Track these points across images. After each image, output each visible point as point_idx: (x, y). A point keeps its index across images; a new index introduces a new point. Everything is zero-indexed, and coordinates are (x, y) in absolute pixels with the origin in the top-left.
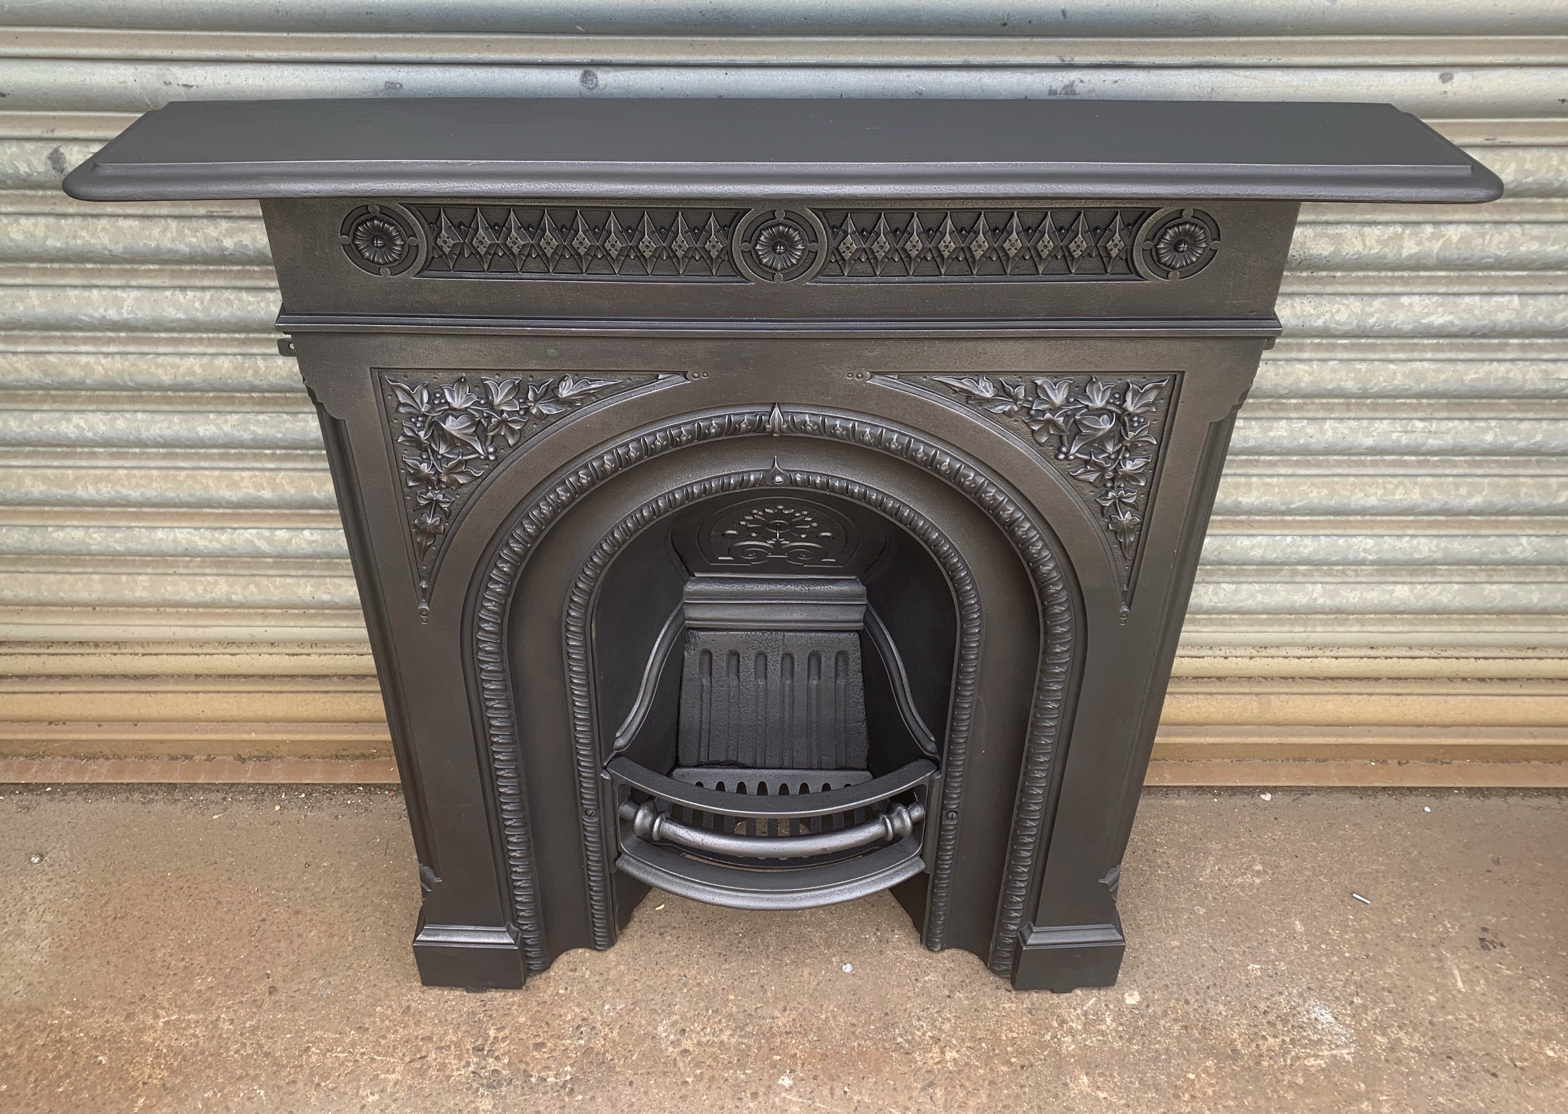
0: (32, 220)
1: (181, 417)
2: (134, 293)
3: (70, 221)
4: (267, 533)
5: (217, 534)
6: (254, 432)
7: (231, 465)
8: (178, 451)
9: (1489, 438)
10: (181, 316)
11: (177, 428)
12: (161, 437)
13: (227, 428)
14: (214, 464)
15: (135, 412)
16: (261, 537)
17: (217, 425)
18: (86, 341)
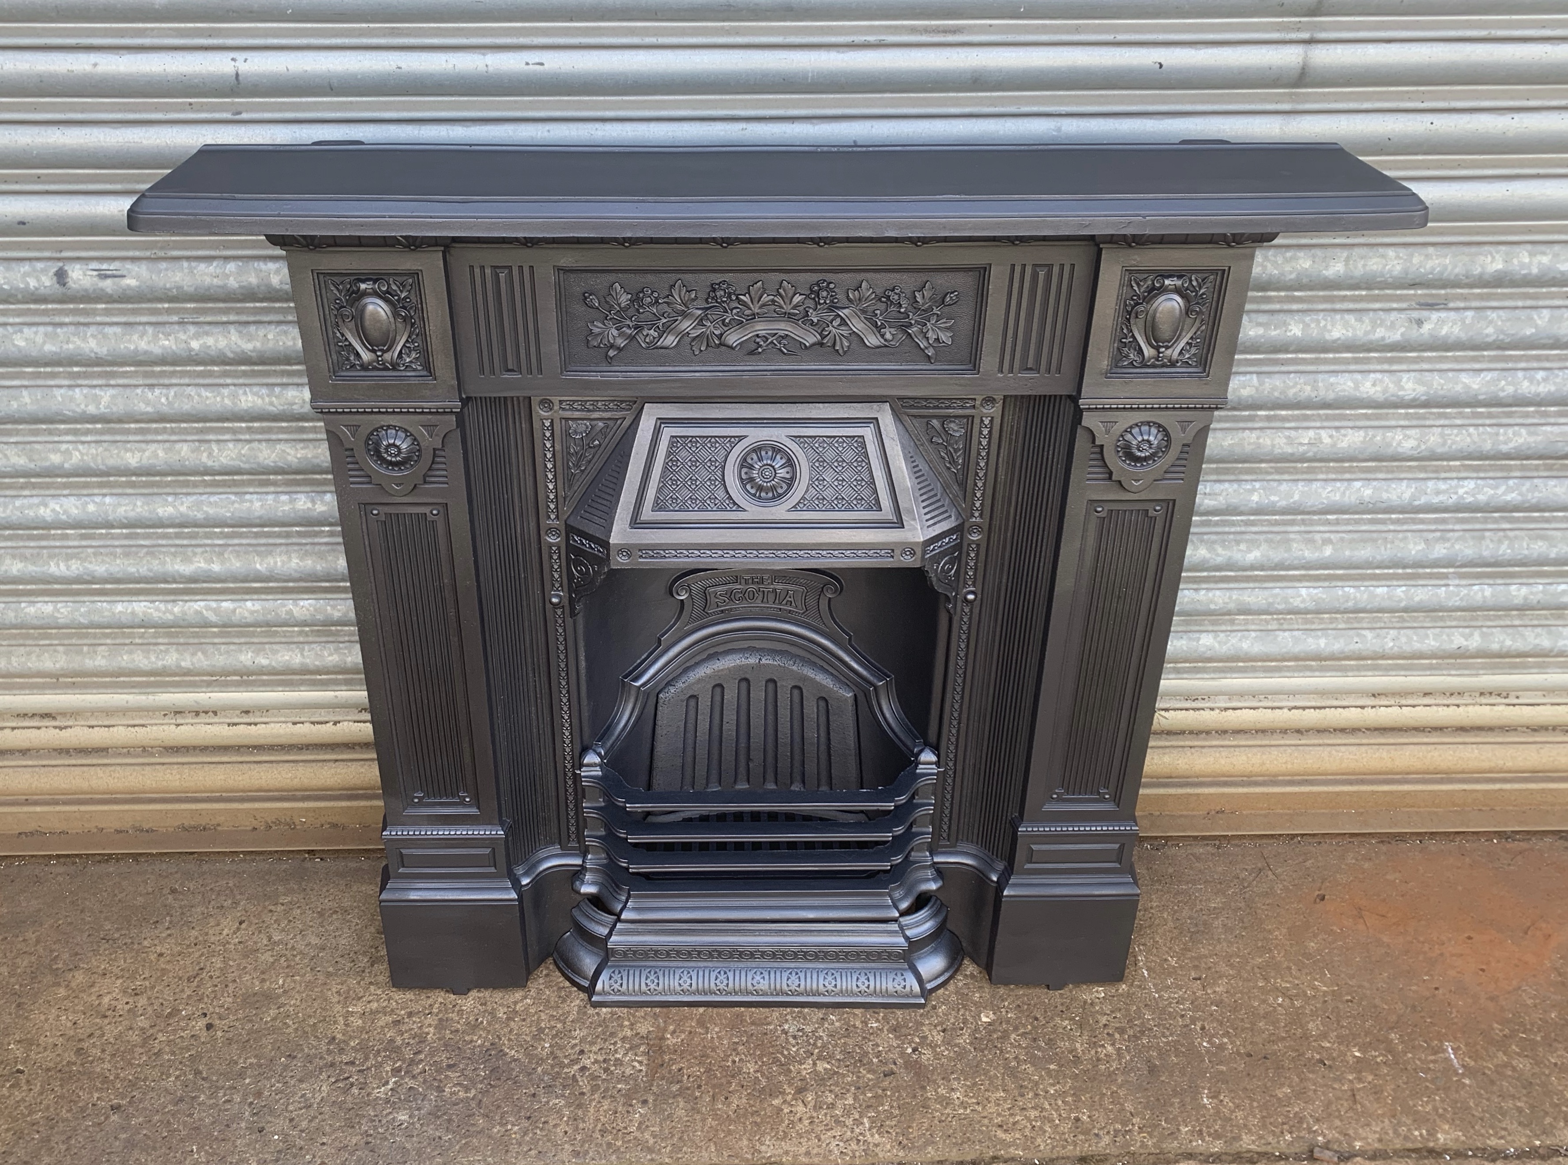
0: (34, 329)
1: (142, 499)
2: (111, 392)
3: (65, 329)
4: (214, 605)
5: (170, 606)
6: (206, 512)
7: (185, 542)
8: (139, 531)
9: (1255, 498)
10: (149, 409)
11: (139, 510)
12: (126, 518)
13: (183, 509)
14: (170, 542)
15: (105, 495)
16: (208, 608)
17: (174, 507)
18: (67, 432)
